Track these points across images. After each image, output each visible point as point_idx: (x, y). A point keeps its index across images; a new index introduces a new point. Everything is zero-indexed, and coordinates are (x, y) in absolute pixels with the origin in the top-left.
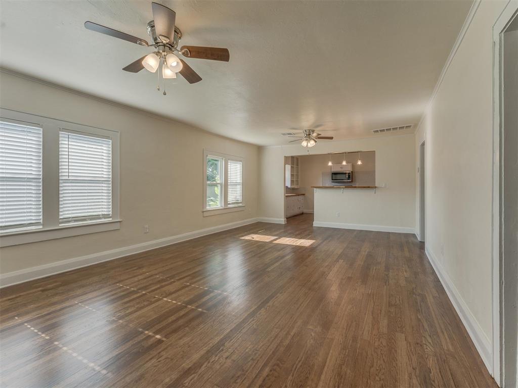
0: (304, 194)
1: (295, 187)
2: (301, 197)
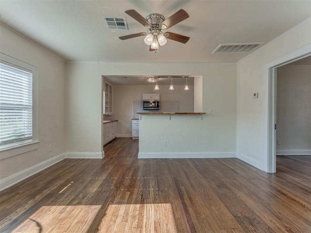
0: (117, 121)
1: (109, 113)
2: (115, 123)
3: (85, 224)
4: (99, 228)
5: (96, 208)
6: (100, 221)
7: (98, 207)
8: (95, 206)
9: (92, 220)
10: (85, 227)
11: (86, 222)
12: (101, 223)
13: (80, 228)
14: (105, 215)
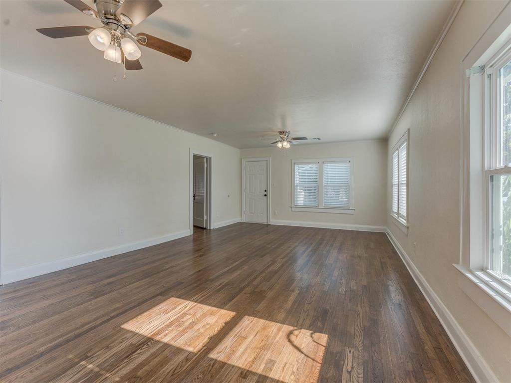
3: (238, 333)
4: (224, 325)
5: (217, 354)
6: (220, 332)
7: (213, 355)
8: (219, 359)
9: (228, 336)
10: (238, 330)
11: (236, 335)
12: (219, 329)
13: (243, 329)
14: (211, 338)
